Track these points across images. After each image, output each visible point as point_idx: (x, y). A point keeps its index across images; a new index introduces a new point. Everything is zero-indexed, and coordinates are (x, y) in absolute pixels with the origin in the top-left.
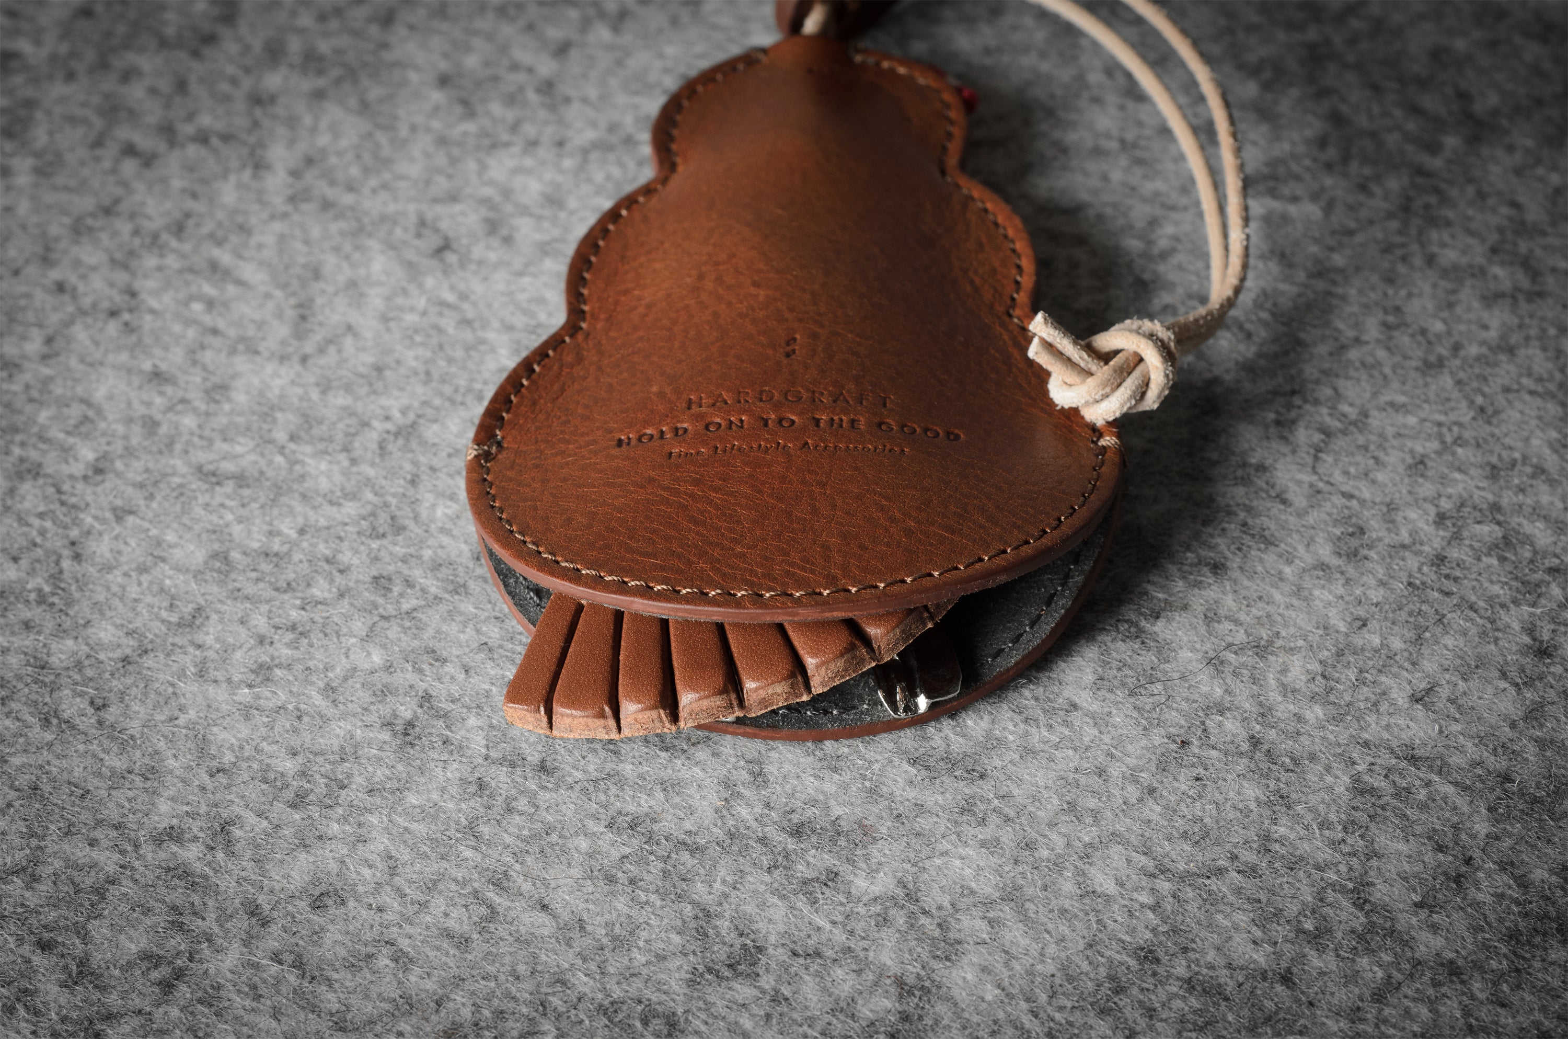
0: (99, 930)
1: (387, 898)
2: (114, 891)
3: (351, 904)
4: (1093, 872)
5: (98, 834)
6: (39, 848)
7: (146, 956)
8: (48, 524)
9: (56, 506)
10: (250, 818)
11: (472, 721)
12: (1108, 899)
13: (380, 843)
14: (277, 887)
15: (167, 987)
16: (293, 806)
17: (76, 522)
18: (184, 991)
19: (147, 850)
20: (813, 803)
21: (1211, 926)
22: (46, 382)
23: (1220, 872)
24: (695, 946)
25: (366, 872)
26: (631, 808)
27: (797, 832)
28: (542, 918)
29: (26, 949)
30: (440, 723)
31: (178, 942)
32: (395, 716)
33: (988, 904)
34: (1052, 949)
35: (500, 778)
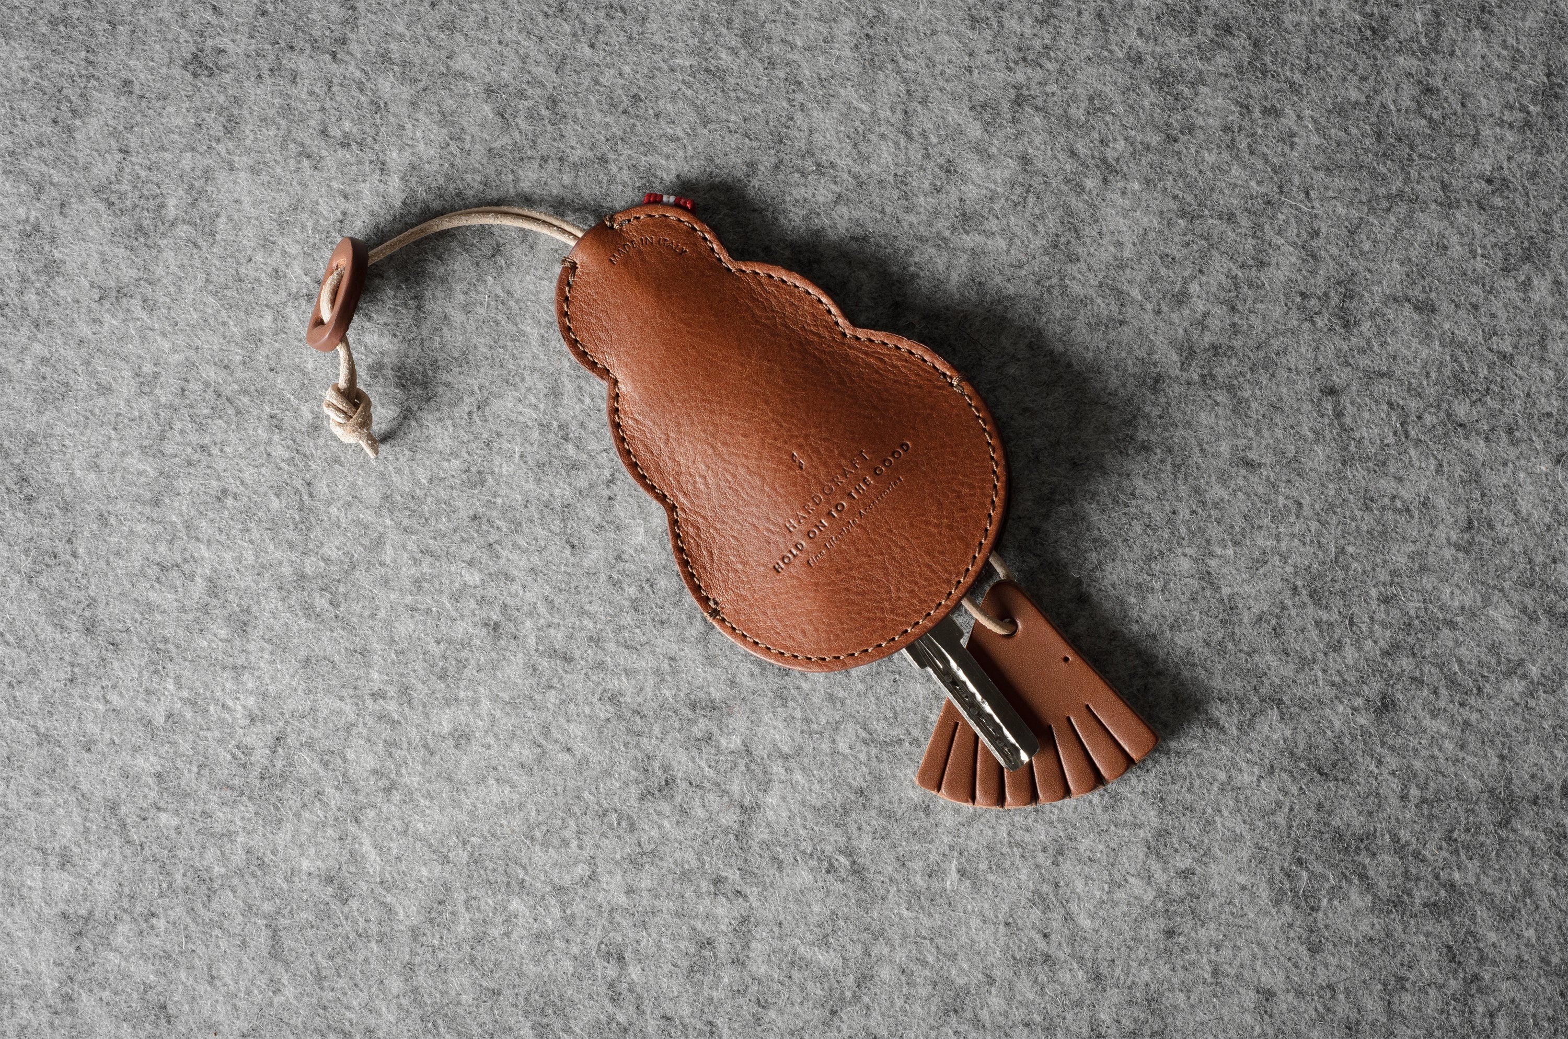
0: (350, 755)
1: (490, 740)
2: (354, 731)
3: (473, 743)
4: (838, 738)
5: (344, 693)
6: (315, 701)
7: (375, 772)
8: (292, 469)
9: (294, 454)
10: (420, 686)
11: (528, 624)
12: (845, 757)
13: (485, 705)
14: (436, 731)
15: (388, 790)
16: (440, 678)
17: (308, 468)
18: (396, 797)
19: (369, 702)
20: (701, 688)
21: (894, 777)
22: (278, 353)
23: (900, 742)
24: (641, 778)
25: (480, 723)
26: (610, 686)
27: (694, 708)
28: (568, 757)
29: (316, 766)
30: (511, 625)
31: (389, 763)
32: (489, 619)
33: (786, 757)
34: (816, 787)
35: (544, 663)
